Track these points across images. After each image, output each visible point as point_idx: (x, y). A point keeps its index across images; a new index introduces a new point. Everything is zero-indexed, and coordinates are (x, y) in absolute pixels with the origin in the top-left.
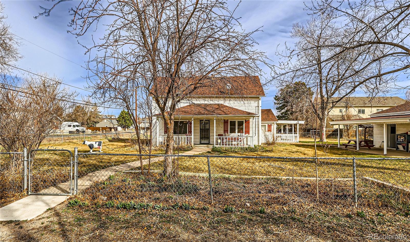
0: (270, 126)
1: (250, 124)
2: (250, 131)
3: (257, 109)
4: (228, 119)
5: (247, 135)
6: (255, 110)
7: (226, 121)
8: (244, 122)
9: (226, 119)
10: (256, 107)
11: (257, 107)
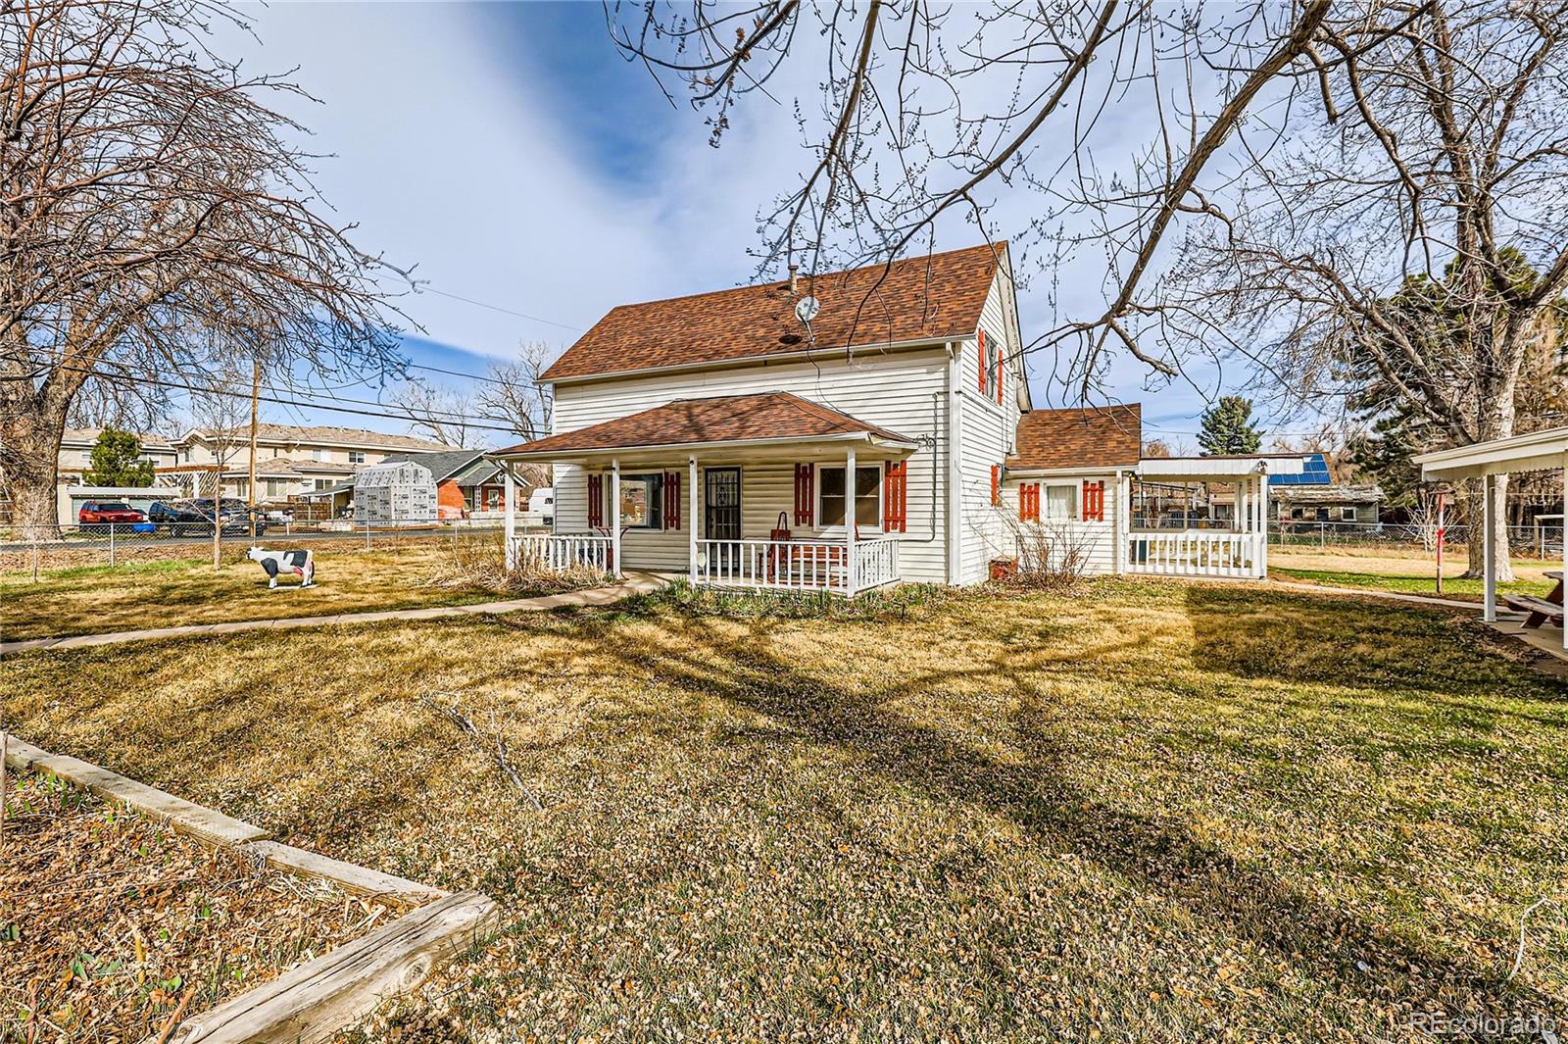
0: (1095, 491)
1: (908, 479)
2: (908, 515)
3: (940, 405)
4: (811, 459)
5: (894, 534)
6: (932, 413)
7: (805, 468)
8: (882, 472)
9: (805, 461)
10: (935, 396)
11: (941, 398)
